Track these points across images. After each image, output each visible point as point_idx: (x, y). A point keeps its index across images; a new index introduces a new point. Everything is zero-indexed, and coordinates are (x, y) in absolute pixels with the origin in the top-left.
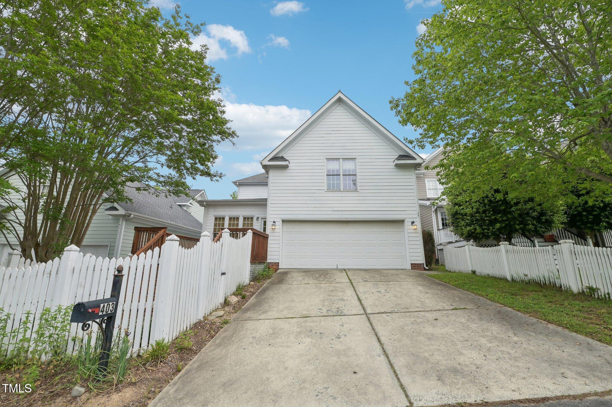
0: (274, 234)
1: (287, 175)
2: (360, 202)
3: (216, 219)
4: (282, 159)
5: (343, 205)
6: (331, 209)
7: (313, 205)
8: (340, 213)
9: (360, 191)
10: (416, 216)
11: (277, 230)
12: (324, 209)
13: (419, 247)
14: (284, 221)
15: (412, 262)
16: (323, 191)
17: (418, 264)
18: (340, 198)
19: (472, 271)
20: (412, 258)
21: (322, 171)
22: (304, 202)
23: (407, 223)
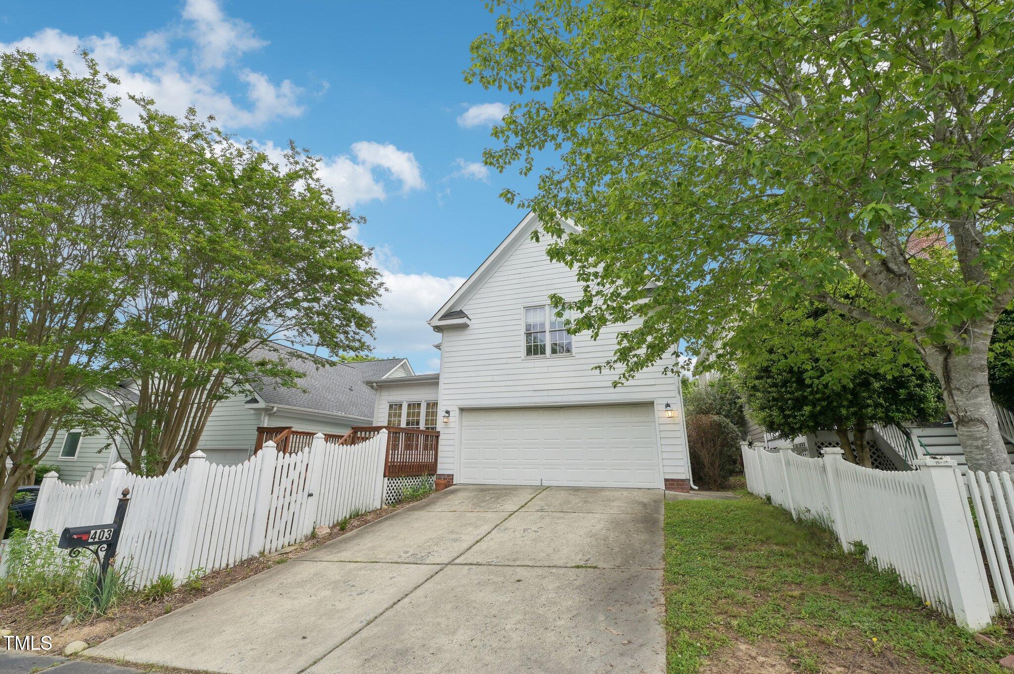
0: (446, 431)
1: (467, 337)
2: (578, 374)
3: (391, 406)
4: (461, 314)
5: (549, 381)
6: (531, 388)
7: (504, 384)
8: (545, 393)
9: (577, 356)
10: (675, 393)
11: (451, 425)
12: (519, 388)
13: (680, 448)
14: (462, 410)
15: (667, 477)
16: (519, 360)
17: (678, 480)
18: (546, 369)
19: (766, 496)
20: (667, 470)
21: (518, 327)
22: (490, 379)
23: (659, 407)
